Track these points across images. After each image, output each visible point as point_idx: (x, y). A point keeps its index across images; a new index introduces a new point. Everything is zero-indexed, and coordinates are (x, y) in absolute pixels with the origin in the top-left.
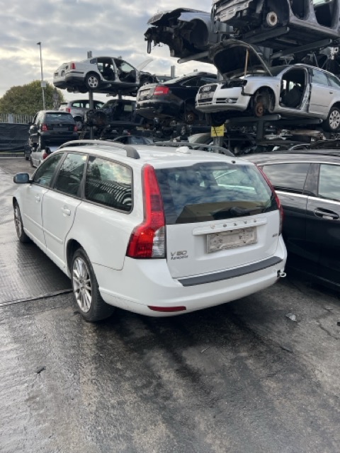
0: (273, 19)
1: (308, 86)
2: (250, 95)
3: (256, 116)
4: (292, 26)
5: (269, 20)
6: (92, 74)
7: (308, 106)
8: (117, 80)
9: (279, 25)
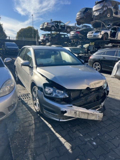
0: (109, 15)
1: (117, 32)
2: (102, 35)
3: (103, 40)
4: (114, 17)
5: (108, 16)
6: (53, 26)
7: (117, 37)
8: (60, 28)
9: (110, 17)
